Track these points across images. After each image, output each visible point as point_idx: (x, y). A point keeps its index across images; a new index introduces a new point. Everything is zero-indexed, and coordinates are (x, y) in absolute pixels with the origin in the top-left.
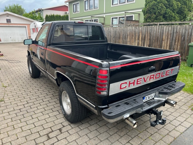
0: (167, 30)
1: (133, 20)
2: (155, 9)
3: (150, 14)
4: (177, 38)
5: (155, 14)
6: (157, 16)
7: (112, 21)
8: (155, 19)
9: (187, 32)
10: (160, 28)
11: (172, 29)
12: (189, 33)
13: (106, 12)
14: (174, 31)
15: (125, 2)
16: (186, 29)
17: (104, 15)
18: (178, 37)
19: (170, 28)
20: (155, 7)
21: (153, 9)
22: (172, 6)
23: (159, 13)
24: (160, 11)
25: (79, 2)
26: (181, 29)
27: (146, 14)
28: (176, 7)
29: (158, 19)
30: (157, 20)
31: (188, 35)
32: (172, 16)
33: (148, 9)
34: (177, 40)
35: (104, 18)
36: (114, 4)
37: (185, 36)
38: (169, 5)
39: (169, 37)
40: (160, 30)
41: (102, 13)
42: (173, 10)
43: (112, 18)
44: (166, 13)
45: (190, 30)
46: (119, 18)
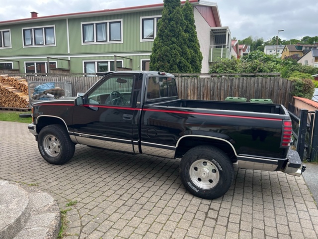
0: (192, 83)
1: (123, 67)
2: (168, 57)
3: (163, 62)
4: (205, 93)
5: (169, 62)
6: (172, 66)
7: (85, 66)
8: (169, 69)
9: (216, 86)
10: (183, 81)
11: (199, 82)
12: (219, 87)
13: (72, 52)
14: (201, 84)
15: (106, 41)
16: (214, 83)
17: (69, 57)
18: (206, 91)
19: (196, 81)
20: (168, 54)
21: (166, 56)
22: (186, 54)
23: (174, 61)
24: (175, 60)
25: (9, 30)
26: (209, 82)
27: (158, 61)
28: (190, 56)
29: (173, 69)
30: (171, 70)
31: (217, 89)
32: (187, 66)
33: (160, 55)
34: (205, 96)
35: (69, 61)
36: (86, 41)
37: (214, 90)
38: (182, 52)
39: (196, 92)
40: (183, 84)
41: (65, 52)
42: (187, 59)
43: (85, 63)
44: (180, 62)
45: (219, 84)
46: (98, 62)
